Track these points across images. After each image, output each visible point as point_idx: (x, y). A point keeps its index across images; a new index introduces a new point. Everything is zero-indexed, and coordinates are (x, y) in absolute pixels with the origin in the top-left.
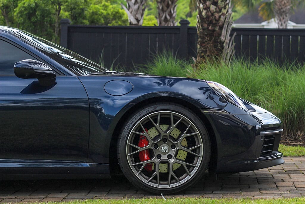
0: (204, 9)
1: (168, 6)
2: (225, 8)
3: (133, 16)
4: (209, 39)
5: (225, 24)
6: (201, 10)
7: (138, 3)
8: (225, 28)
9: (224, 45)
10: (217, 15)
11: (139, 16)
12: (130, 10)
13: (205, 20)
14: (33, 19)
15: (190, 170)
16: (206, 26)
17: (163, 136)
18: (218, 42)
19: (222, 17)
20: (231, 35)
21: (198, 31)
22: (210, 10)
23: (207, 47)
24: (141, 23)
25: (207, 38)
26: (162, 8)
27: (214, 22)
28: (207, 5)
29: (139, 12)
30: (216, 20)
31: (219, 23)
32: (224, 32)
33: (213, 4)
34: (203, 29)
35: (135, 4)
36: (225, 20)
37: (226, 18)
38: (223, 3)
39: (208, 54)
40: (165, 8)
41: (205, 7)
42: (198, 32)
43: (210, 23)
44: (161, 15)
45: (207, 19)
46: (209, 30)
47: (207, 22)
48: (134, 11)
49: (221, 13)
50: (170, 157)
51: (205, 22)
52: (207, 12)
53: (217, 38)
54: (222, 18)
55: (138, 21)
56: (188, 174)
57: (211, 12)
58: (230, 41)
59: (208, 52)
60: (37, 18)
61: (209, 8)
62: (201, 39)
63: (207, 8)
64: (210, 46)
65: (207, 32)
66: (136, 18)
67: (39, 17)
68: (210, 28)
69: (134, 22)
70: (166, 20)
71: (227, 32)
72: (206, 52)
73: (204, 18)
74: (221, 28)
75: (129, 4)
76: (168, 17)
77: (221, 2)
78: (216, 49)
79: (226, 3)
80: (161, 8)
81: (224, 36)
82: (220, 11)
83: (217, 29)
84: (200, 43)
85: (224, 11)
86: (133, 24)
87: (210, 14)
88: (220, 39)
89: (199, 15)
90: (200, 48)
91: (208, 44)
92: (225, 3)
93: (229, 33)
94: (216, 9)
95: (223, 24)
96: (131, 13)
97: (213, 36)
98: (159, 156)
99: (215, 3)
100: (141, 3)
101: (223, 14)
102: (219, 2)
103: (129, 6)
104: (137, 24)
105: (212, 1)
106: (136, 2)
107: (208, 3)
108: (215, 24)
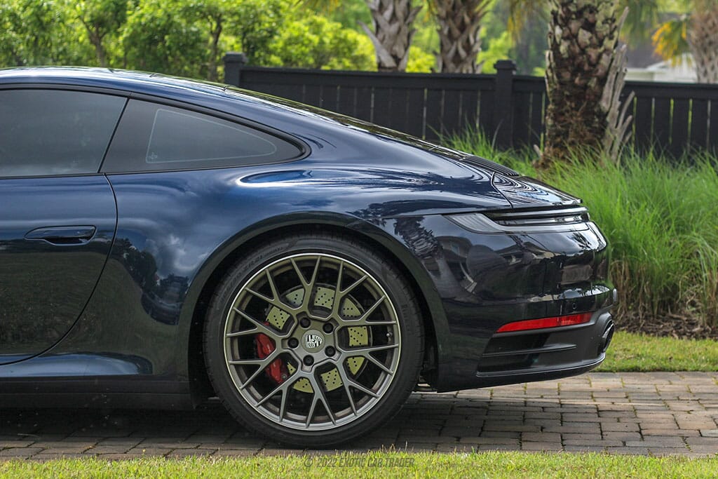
0: (565, 38)
1: (463, 28)
2: (611, 38)
3: (387, 50)
4: (573, 105)
5: (611, 73)
6: (558, 40)
7: (397, 20)
8: (610, 82)
9: (608, 119)
10: (593, 53)
11: (399, 50)
12: (381, 36)
13: (567, 62)
16: (567, 76)
18: (594, 113)
19: (604, 56)
20: (623, 99)
21: (550, 86)
22: (577, 41)
23: (570, 123)
24: (401, 67)
25: (568, 103)
26: (450, 31)
27: (586, 67)
28: (570, 30)
29: (399, 40)
30: (591, 64)
31: (597, 71)
32: (607, 91)
33: (583, 28)
34: (562, 84)
35: (390, 22)
36: (610, 65)
37: (612, 60)
38: (607, 26)
39: (570, 139)
40: (456, 32)
41: (565, 35)
42: (548, 90)
43: (578, 70)
44: (446, 48)
45: (571, 61)
46: (575, 86)
47: (570, 68)
48: (390, 37)
49: (602, 49)
51: (566, 67)
52: (572, 44)
53: (593, 104)
54: (605, 61)
55: (397, 60)
57: (579, 45)
58: (620, 109)
59: (571, 133)
61: (575, 36)
62: (556, 105)
63: (571, 37)
64: (577, 121)
65: (569, 91)
66: (394, 53)
68: (577, 81)
69: (389, 62)
70: (457, 60)
71: (614, 90)
72: (566, 135)
73: (562, 59)
74: (602, 81)
75: (377, 22)
76: (463, 53)
77: (603, 23)
78: (589, 128)
79: (613, 26)
80: (446, 32)
81: (607, 99)
82: (601, 43)
83: (593, 83)
84: (554, 114)
85: (609, 44)
86: (385, 68)
87: (577, 50)
88: (599, 106)
89: (552, 53)
90: (552, 126)
91: (571, 116)
92: (610, 25)
93: (618, 94)
94: (590, 39)
95: (607, 74)
96: (382, 41)
97: (584, 99)
99: (590, 26)
100: (405, 20)
101: (606, 50)
102: (599, 23)
103: (378, 27)
104: (395, 68)
105: (582, 20)
106: (394, 17)
107: (574, 25)
108: (590, 71)
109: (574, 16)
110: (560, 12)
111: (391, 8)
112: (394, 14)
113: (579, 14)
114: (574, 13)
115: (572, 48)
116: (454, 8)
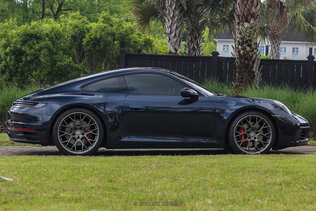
1: (196, 38)
2: (256, 49)
3: (173, 47)
4: (245, 70)
5: (256, 60)
6: (240, 50)
7: (176, 37)
8: (256, 63)
9: (255, 74)
10: (251, 54)
11: (177, 47)
12: (170, 42)
14: (98, 48)
15: (265, 145)
16: (243, 61)
17: (252, 128)
18: (251, 72)
19: (254, 55)
20: (259, 68)
21: (237, 64)
22: (246, 50)
23: (244, 75)
24: (178, 52)
25: (243, 69)
27: (249, 58)
28: (244, 47)
29: (177, 43)
30: (250, 57)
31: (252, 59)
32: (255, 65)
33: (248, 46)
34: (241, 63)
35: (174, 37)
36: (256, 57)
38: (255, 45)
39: (244, 80)
40: (193, 40)
41: (242, 48)
43: (246, 59)
44: (190, 45)
45: (244, 56)
46: (245, 64)
47: (244, 58)
48: (174, 42)
49: (254, 52)
50: (255, 138)
51: (242, 58)
52: (244, 51)
53: (251, 69)
54: (254, 56)
55: (176, 50)
56: (264, 147)
57: (247, 52)
58: (259, 70)
59: (244, 78)
60: (100, 46)
61: (246, 48)
62: (239, 69)
63: (244, 49)
64: (246, 75)
65: (243, 65)
66: (175, 48)
67: (102, 46)
68: (246, 62)
69: (173, 51)
70: (194, 49)
71: (257, 65)
72: (243, 79)
73: (242, 56)
74: (254, 62)
75: (169, 37)
76: (196, 47)
77: (254, 45)
78: (250, 77)
79: (257, 45)
80: (190, 39)
81: (255, 68)
82: (253, 51)
83: (251, 63)
84: (239, 72)
85: (255, 51)
86: (172, 53)
87: (246, 53)
88: (253, 70)
89: (238, 54)
90: (238, 76)
91: (244, 73)
93: (258, 66)
94: (250, 49)
95: (255, 60)
96: (171, 44)
97: (248, 67)
98: (250, 138)
99: (250, 46)
100: (179, 37)
101: (254, 53)
102: (253, 45)
103: (170, 39)
104: (175, 53)
105: (248, 44)
107: (245, 45)
108: (249, 59)
109: (245, 43)
110: (241, 41)
111: (174, 32)
112: (175, 35)
113: (247, 42)
114: (245, 41)
115: (244, 52)
116: (192, 31)
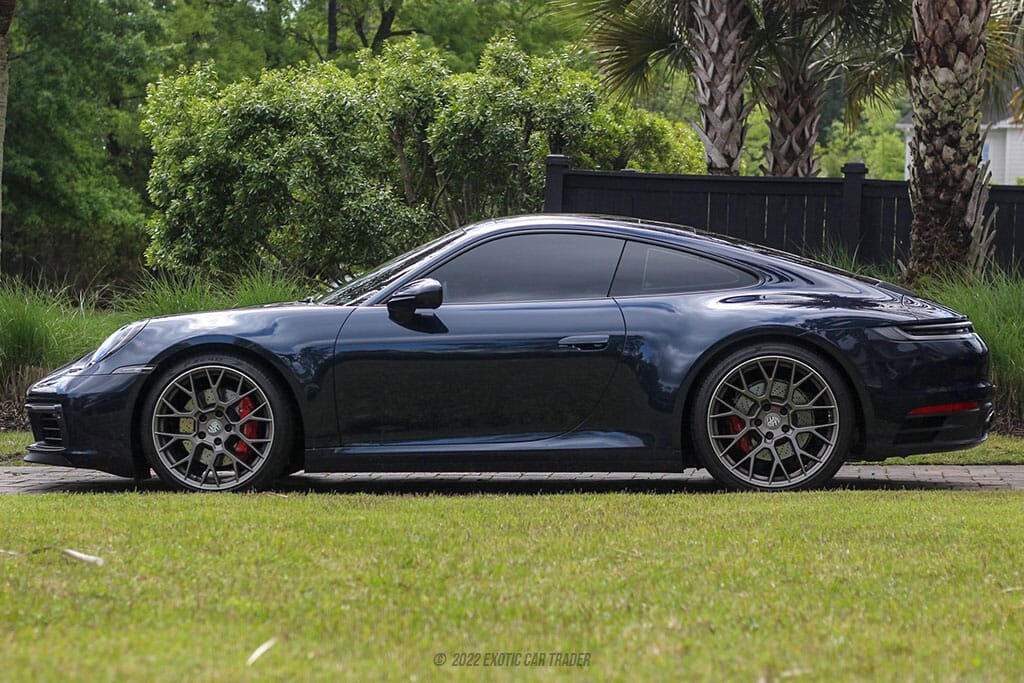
0: (929, 155)
1: (797, 120)
2: (975, 154)
3: (719, 150)
4: (938, 221)
5: (975, 189)
6: (922, 156)
7: (730, 116)
8: (974, 198)
9: (972, 234)
10: (957, 169)
11: (731, 149)
12: (711, 133)
13: (931, 178)
16: (931, 192)
18: (959, 229)
19: (969, 172)
20: (987, 212)
21: (913, 201)
22: (941, 157)
23: (935, 238)
24: (735, 167)
25: (933, 219)
26: (782, 124)
27: (950, 184)
28: (935, 146)
29: (732, 137)
30: (954, 180)
31: (961, 187)
32: (972, 206)
33: (948, 145)
34: (926, 199)
35: (722, 118)
36: (974, 181)
37: (976, 176)
38: (972, 142)
39: (935, 255)
40: (789, 125)
41: (930, 151)
42: (912, 205)
43: (942, 186)
44: (778, 142)
45: (936, 177)
46: (939, 201)
47: (934, 184)
48: (722, 135)
49: (967, 164)
51: (930, 184)
52: (937, 160)
53: (958, 219)
54: (969, 176)
55: (730, 160)
57: (943, 162)
58: (984, 223)
59: (936, 249)
61: (940, 152)
62: (920, 220)
63: (936, 153)
64: (941, 237)
65: (934, 207)
66: (726, 153)
68: (941, 196)
69: (720, 162)
70: (791, 155)
71: (978, 205)
72: (931, 249)
73: (927, 175)
74: (967, 197)
75: (707, 118)
76: (797, 148)
77: (967, 139)
78: (954, 243)
79: (977, 142)
80: (777, 124)
81: (972, 214)
82: (965, 159)
83: (957, 198)
84: (919, 230)
85: (972, 159)
86: (717, 169)
87: (942, 166)
88: (964, 221)
89: (915, 169)
90: (916, 241)
91: (936, 232)
92: (974, 141)
93: (981, 209)
94: (955, 155)
95: (971, 189)
96: (713, 140)
97: (949, 213)
99: (954, 143)
100: (738, 117)
101: (969, 166)
102: (963, 139)
103: (708, 123)
104: (727, 170)
105: (947, 136)
106: (726, 112)
107: (938, 142)
108: (953, 187)
109: (938, 133)
110: (924, 128)
111: (723, 102)
112: (726, 109)
113: (944, 130)
114: (938, 129)
115: (936, 164)
116: (786, 97)
